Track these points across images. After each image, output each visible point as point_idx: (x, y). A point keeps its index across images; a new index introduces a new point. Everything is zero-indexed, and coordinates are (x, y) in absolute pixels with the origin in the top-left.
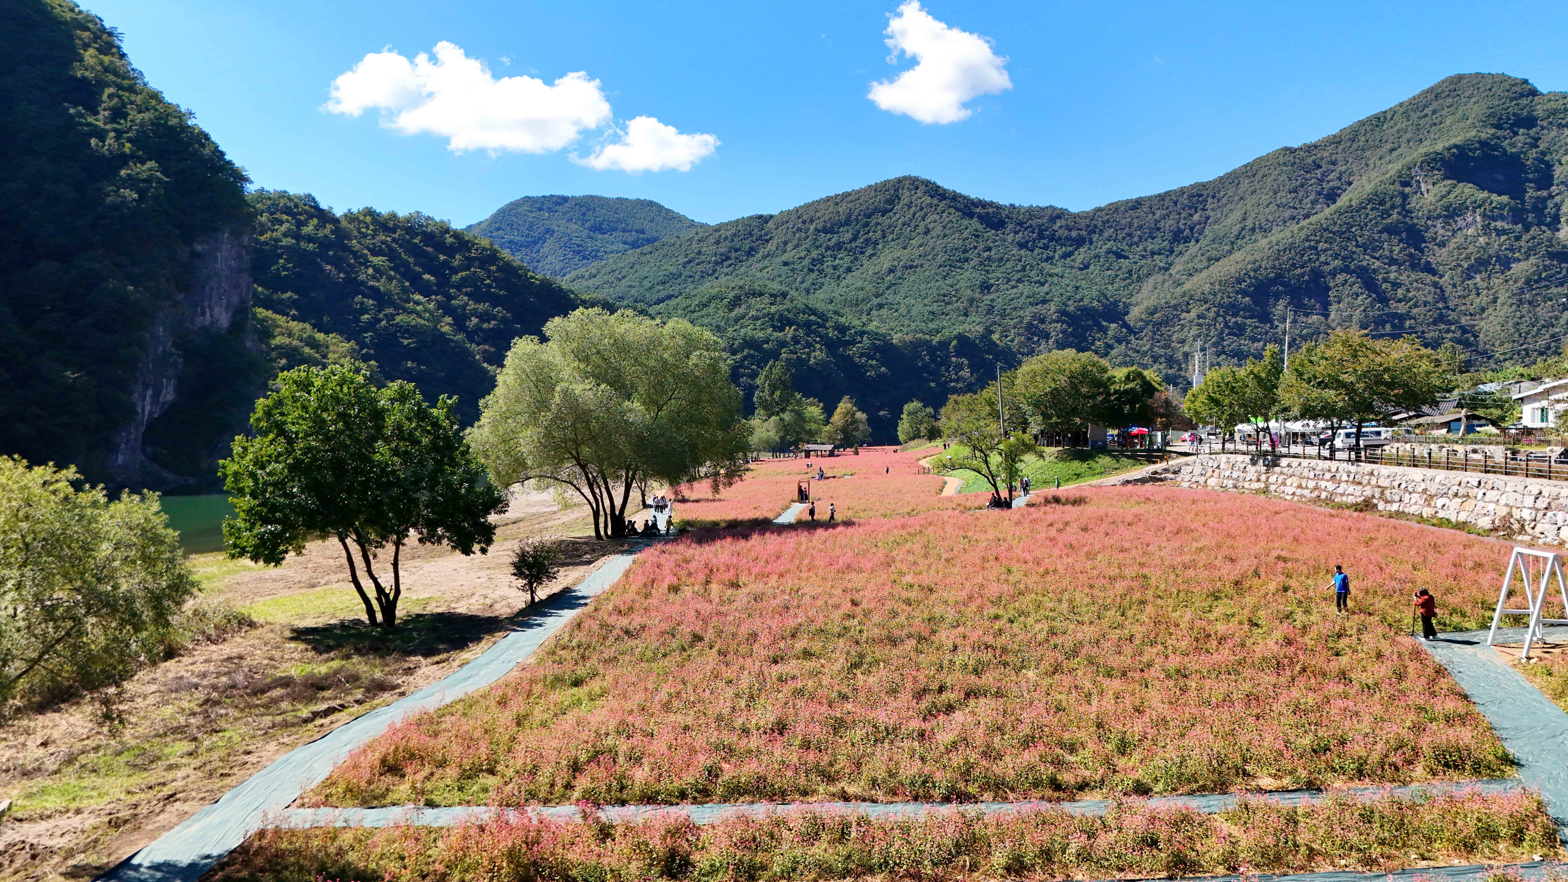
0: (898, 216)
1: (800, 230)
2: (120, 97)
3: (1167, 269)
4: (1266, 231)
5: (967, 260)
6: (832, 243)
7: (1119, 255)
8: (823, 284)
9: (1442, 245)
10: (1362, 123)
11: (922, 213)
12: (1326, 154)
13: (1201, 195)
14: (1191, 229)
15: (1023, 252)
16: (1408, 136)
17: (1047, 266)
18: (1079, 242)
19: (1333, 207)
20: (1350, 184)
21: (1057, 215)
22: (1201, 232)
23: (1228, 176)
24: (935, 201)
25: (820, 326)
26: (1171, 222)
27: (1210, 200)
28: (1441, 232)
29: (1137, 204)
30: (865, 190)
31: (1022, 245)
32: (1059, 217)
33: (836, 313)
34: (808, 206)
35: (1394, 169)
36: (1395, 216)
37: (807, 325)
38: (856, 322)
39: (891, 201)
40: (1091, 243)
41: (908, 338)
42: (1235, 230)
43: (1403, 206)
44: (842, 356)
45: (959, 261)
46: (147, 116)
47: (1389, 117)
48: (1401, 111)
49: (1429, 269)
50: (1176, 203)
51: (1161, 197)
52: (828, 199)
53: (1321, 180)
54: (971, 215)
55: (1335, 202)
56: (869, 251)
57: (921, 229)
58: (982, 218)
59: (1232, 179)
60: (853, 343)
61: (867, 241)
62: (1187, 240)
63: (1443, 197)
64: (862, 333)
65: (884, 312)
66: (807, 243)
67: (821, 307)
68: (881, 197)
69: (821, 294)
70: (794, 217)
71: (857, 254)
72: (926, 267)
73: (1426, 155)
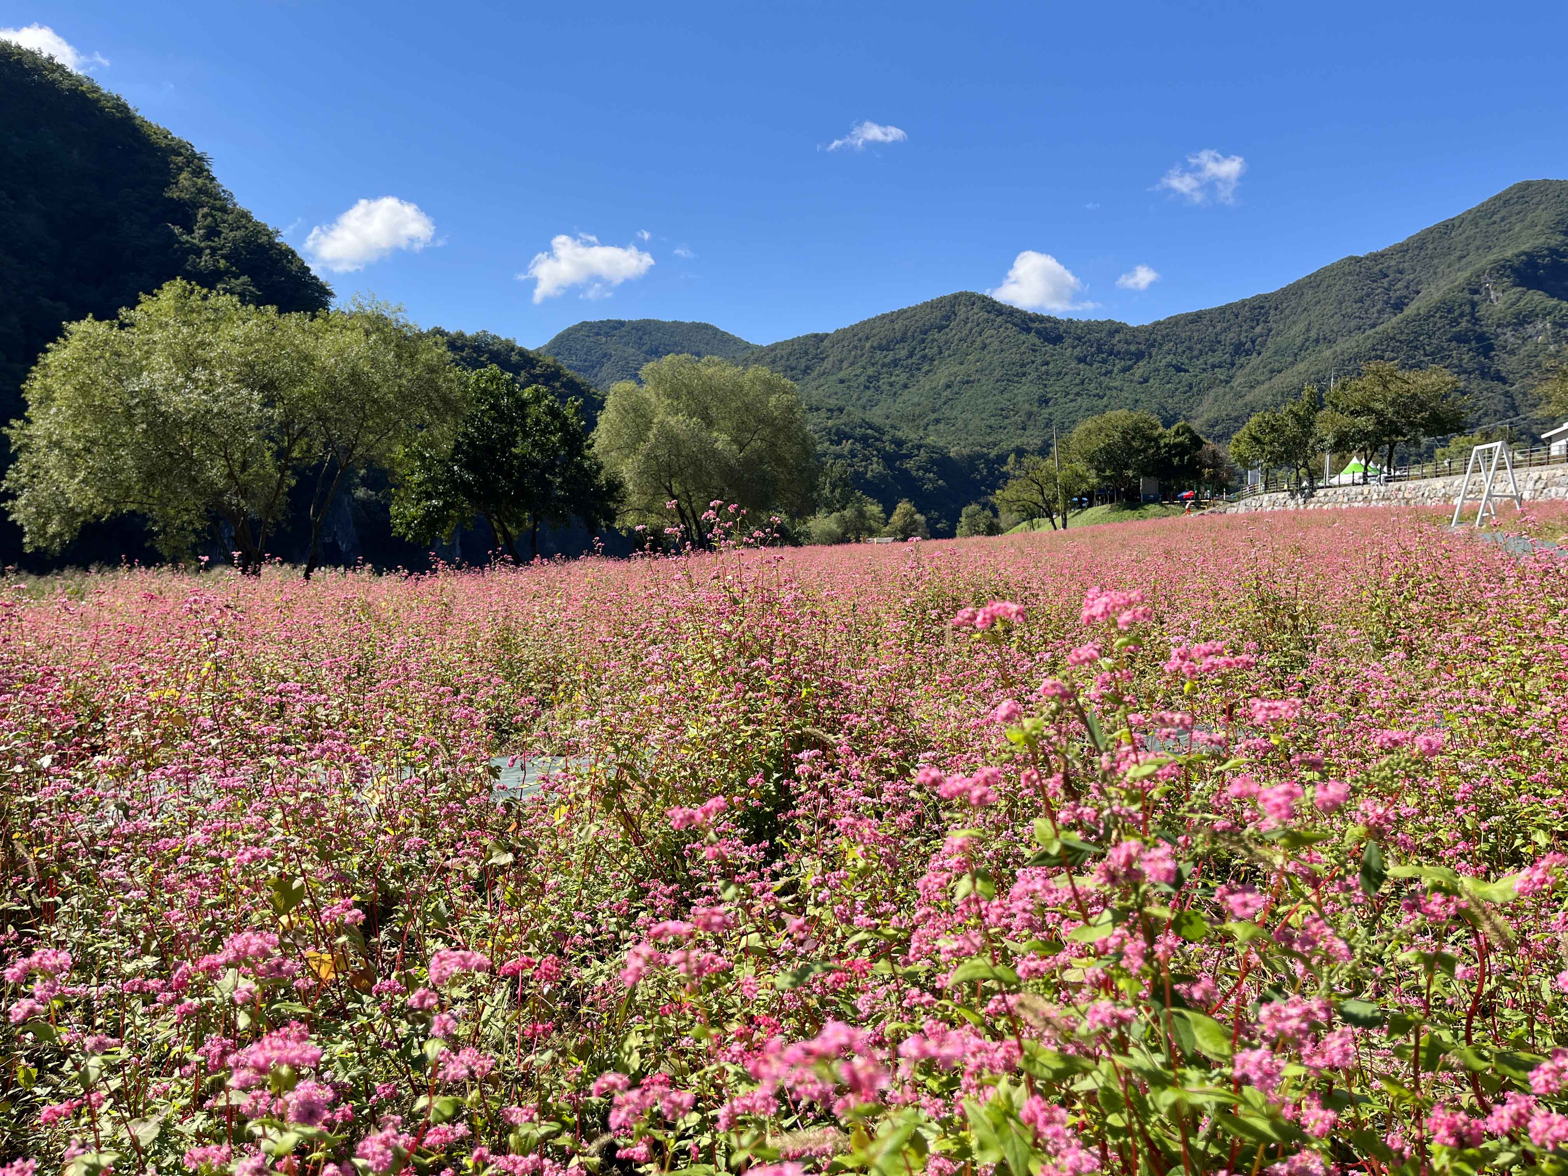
0: (954, 332)
1: (856, 347)
2: (213, 216)
3: (1227, 382)
4: (1330, 342)
5: (1024, 375)
6: (887, 360)
7: (1179, 369)
8: (879, 401)
9: (1512, 353)
10: (1430, 231)
11: (978, 329)
12: (1393, 263)
13: (1262, 308)
14: (1253, 342)
15: (1081, 366)
16: (1478, 243)
17: (1106, 380)
18: (1139, 356)
19: (1400, 316)
20: (1418, 292)
21: (1116, 329)
22: (1263, 344)
23: (1290, 287)
24: (992, 316)
25: (877, 440)
26: (1231, 335)
27: (1272, 312)
28: (1512, 340)
29: (1197, 317)
30: (921, 307)
31: (1081, 360)
32: (1117, 331)
33: (892, 427)
34: (864, 323)
35: (1462, 277)
36: (1464, 324)
37: (864, 439)
38: (913, 436)
39: (947, 318)
40: (1150, 357)
41: (966, 451)
42: (1299, 341)
43: (1472, 314)
44: (899, 469)
45: (1017, 375)
46: (239, 234)
47: (1457, 224)
48: (1470, 217)
49: (1500, 378)
50: (1237, 316)
51: (1222, 310)
52: (884, 316)
53: (1388, 290)
54: (1028, 330)
55: (1402, 310)
56: (926, 368)
57: (978, 344)
58: (1038, 332)
59: (1296, 290)
60: (909, 456)
61: (924, 357)
62: (1248, 353)
63: (1513, 304)
64: (919, 447)
65: (941, 426)
66: (863, 361)
67: (877, 421)
68: (938, 314)
69: (877, 410)
70: (850, 335)
71: (912, 371)
72: (983, 381)
73: (1495, 262)
